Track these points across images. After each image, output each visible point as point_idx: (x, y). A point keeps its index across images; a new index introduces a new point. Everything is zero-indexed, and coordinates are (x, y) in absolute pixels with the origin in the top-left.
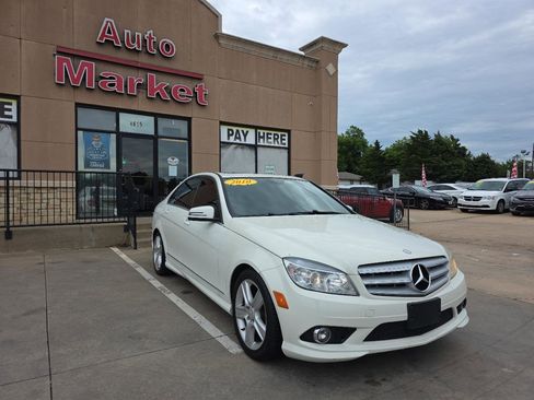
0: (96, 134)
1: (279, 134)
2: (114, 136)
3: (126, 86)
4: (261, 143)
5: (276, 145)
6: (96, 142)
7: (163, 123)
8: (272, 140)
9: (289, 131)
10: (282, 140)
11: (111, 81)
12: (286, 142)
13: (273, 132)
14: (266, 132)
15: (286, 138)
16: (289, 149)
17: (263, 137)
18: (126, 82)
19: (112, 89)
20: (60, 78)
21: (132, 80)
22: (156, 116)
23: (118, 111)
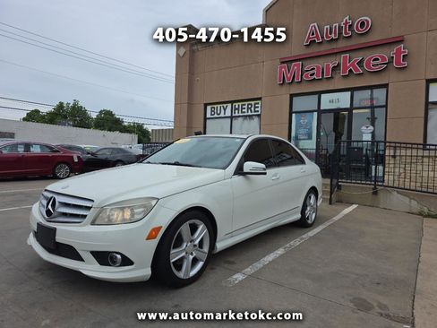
0: (303, 114)
2: (316, 114)
3: (323, 73)
6: (304, 120)
7: (358, 95)
11: (312, 72)
18: (323, 70)
19: (313, 77)
20: (280, 81)
21: (328, 66)
22: (352, 90)
23: (319, 93)
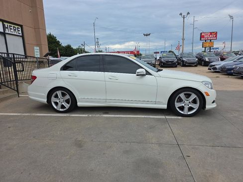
1: (16, 27)
4: (7, 32)
5: (15, 34)
8: (13, 30)
9: (21, 26)
10: (18, 31)
12: (20, 32)
13: (13, 25)
14: (9, 25)
15: (20, 30)
16: (23, 37)
17: (7, 28)
